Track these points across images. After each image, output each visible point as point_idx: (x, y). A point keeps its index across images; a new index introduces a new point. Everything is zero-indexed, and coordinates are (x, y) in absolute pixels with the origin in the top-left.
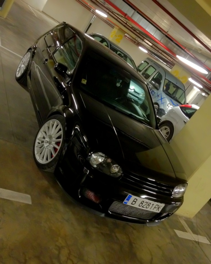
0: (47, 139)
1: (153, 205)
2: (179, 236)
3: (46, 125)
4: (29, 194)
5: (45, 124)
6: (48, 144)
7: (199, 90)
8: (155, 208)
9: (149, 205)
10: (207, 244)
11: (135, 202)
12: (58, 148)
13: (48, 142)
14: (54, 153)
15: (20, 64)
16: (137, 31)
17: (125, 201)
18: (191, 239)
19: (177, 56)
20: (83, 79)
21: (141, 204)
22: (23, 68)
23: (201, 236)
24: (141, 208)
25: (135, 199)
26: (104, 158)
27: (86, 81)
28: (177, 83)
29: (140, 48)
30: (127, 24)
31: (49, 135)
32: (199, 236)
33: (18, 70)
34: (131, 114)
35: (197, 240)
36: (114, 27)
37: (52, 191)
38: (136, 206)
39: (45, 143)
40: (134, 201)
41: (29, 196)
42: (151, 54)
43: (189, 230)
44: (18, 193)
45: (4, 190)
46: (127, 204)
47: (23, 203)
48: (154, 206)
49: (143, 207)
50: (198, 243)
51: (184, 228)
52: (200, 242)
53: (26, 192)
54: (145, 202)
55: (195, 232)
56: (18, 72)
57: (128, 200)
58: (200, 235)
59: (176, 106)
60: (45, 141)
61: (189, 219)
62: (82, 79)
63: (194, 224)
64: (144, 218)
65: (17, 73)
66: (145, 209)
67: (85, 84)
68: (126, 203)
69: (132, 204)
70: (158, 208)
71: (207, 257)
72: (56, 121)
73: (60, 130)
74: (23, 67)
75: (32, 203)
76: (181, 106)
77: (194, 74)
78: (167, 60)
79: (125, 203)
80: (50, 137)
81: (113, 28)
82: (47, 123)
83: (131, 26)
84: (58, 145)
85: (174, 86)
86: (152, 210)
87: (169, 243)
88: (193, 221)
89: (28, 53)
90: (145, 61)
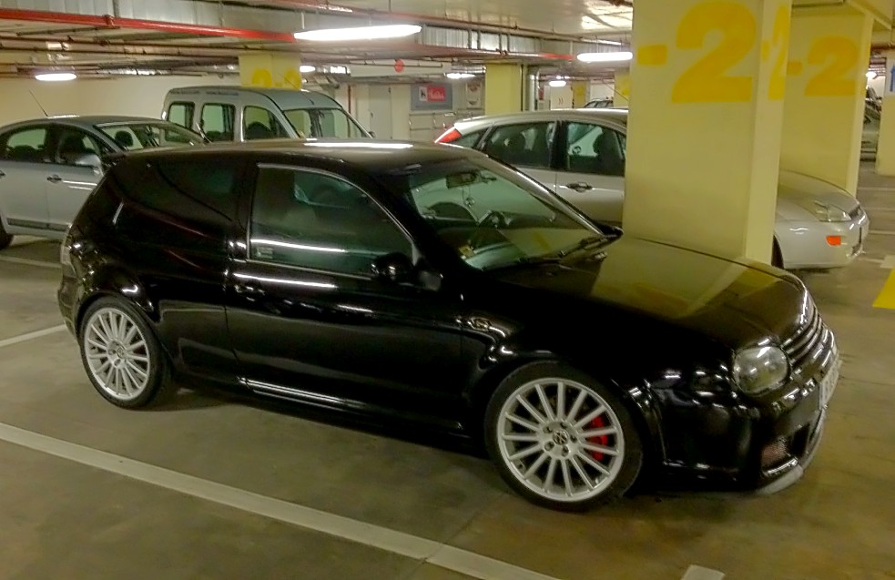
0: (545, 439)
3: (506, 415)
19: (298, 36)
28: (313, 103)
29: (40, 77)
31: (545, 428)
33: (100, 382)
39: (548, 450)
60: (544, 449)
80: (548, 428)
90: (175, 103)
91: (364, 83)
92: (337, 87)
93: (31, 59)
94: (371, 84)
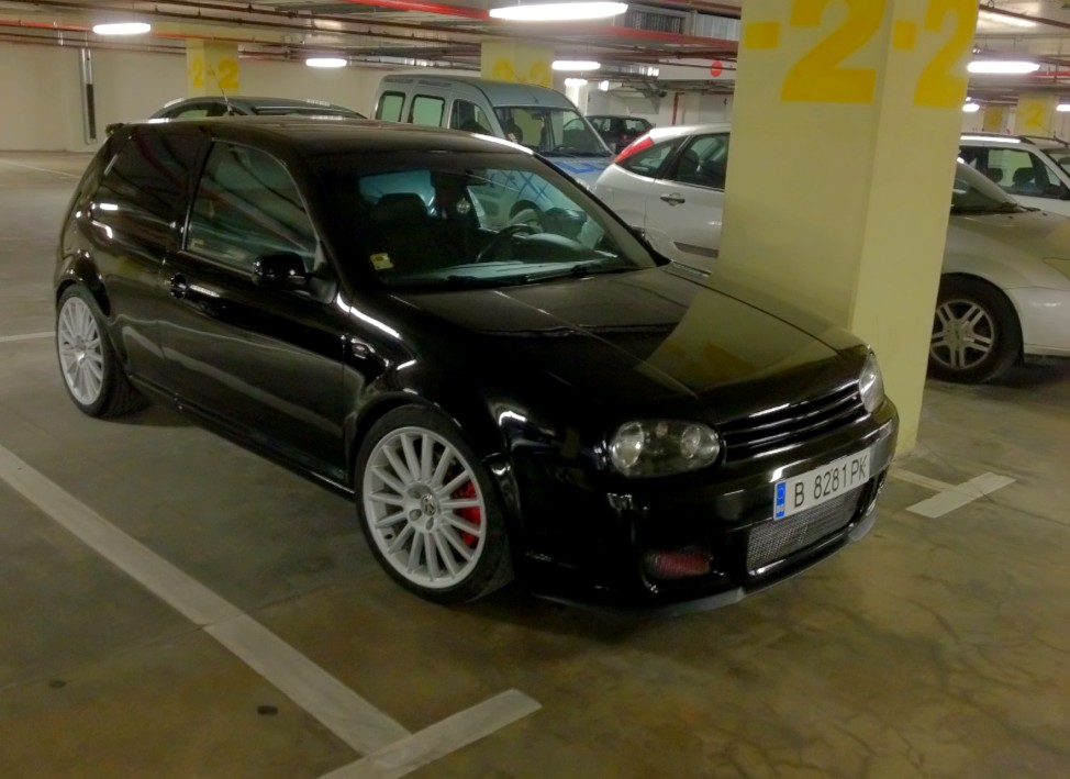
0: (411, 506)
1: (844, 469)
2: (935, 516)
3: (372, 469)
4: (506, 688)
5: (368, 465)
6: (426, 518)
7: (584, 82)
8: (854, 473)
9: (836, 478)
10: (1009, 486)
11: (801, 493)
12: (478, 502)
13: (419, 513)
14: (473, 527)
15: (62, 357)
16: (301, 12)
17: (777, 509)
18: (963, 504)
19: (494, 13)
20: (373, 258)
21: (818, 489)
22: (87, 360)
23: (977, 478)
24: (823, 499)
25: (797, 485)
26: (641, 433)
27: (386, 257)
28: (537, 101)
29: (312, 62)
30: (254, 7)
31: (410, 491)
32: (973, 481)
33: (71, 383)
34: (577, 267)
35: (979, 495)
36: (184, 48)
37: (546, 637)
38: (809, 503)
39: (414, 519)
40: (797, 494)
41: (511, 692)
42: (366, 61)
43: (935, 484)
44: (481, 705)
45: (441, 723)
46: (787, 514)
47: (522, 720)
48: (848, 470)
49: (825, 494)
50: (987, 499)
51: (921, 488)
52: (991, 493)
53: (496, 690)
54: (822, 477)
55: (957, 479)
56: (76, 385)
57: (781, 502)
58: (973, 476)
59: (603, 169)
60: (408, 518)
61: (909, 456)
62: (368, 258)
63: (934, 460)
64: (840, 526)
65: (76, 392)
66: (833, 495)
67: (390, 265)
68: (781, 514)
69: (796, 506)
70: (861, 470)
71: (1040, 517)
72: (402, 432)
73: (438, 449)
74: (84, 359)
75: (541, 702)
76: (619, 158)
77: (558, 38)
78: (442, 45)
79: (778, 515)
80: (417, 493)
81: (185, 54)
82: (370, 458)
83: (272, 9)
84: (471, 495)
85: (534, 112)
86: (850, 487)
87: (932, 550)
88: (922, 453)
89: (67, 305)
90: (388, 93)
91: (694, 90)
92: (663, 95)
93: (283, 38)
94: (703, 92)
